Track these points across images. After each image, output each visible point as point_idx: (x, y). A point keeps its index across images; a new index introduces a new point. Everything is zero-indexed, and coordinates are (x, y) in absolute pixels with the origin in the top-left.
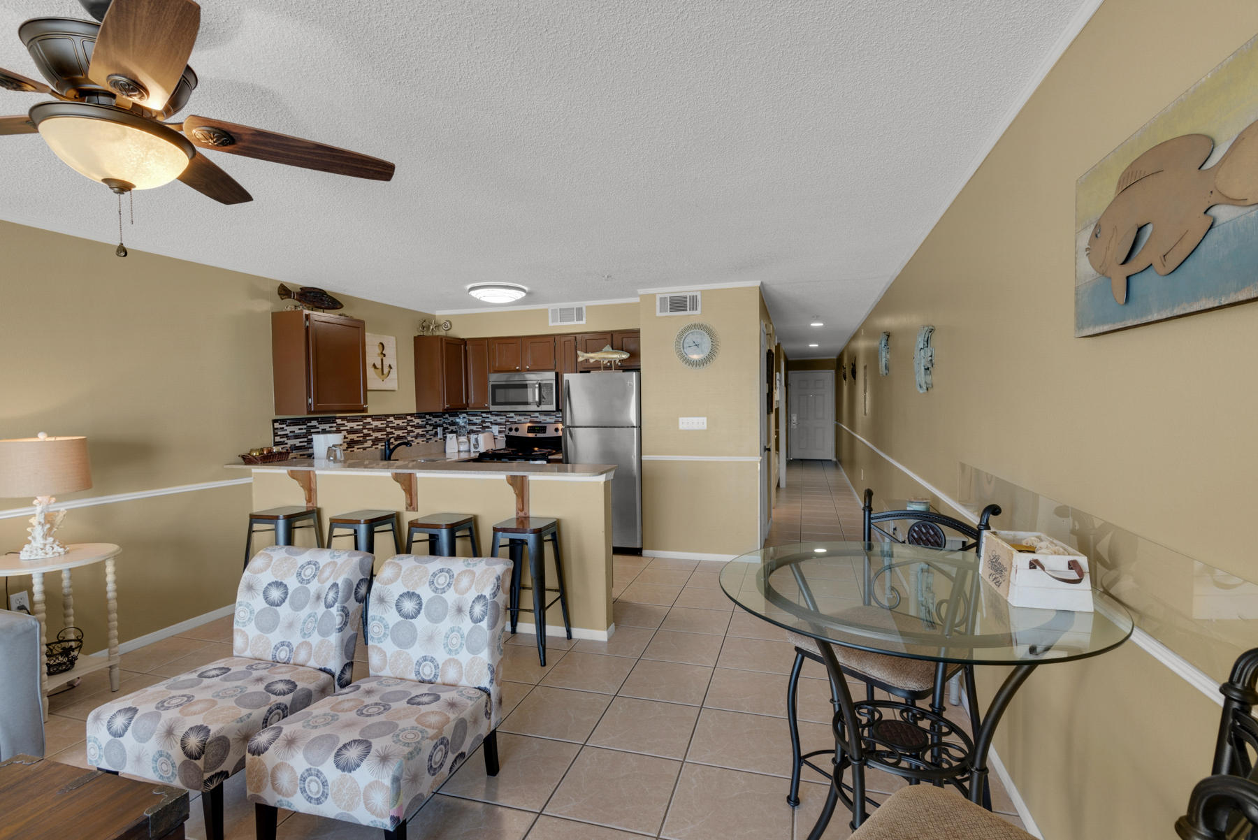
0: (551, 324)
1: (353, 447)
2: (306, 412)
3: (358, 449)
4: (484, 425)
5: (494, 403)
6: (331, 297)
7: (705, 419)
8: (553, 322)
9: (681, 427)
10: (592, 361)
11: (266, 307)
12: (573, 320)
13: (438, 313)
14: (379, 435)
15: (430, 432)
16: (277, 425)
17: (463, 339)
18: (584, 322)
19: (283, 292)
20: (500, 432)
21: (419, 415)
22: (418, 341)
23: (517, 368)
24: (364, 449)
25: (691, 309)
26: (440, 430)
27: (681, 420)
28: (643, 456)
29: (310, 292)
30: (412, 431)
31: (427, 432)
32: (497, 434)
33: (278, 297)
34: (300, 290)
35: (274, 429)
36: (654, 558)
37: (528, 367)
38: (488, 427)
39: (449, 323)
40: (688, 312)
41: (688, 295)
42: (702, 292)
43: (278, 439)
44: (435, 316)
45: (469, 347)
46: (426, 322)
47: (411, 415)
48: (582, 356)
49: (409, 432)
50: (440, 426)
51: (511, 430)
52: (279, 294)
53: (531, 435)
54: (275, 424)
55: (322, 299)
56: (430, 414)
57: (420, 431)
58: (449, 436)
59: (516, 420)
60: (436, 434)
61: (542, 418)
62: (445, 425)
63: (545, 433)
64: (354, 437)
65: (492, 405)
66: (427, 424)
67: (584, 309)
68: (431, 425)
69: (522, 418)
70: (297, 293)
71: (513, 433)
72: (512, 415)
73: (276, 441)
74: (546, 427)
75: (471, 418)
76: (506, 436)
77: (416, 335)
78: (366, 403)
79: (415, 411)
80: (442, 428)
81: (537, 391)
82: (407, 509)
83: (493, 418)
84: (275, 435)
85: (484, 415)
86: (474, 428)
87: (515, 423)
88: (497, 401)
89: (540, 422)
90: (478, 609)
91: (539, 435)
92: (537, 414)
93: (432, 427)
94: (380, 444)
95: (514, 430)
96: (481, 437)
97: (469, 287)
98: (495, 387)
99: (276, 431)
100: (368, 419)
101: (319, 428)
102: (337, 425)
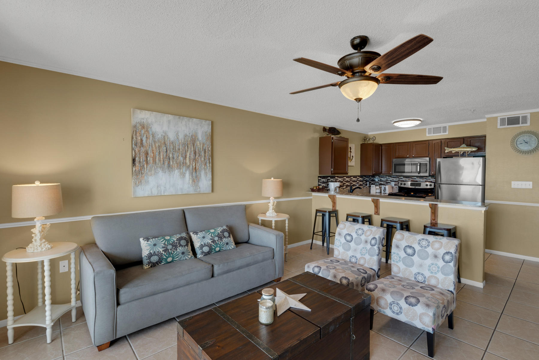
0: (427, 135)
2: (331, 174)
3: (342, 189)
4: (387, 182)
5: (395, 172)
6: (337, 130)
7: (531, 183)
8: (429, 134)
9: (513, 186)
10: (453, 152)
11: (317, 136)
12: (441, 133)
13: (370, 134)
14: (348, 184)
17: (381, 144)
18: (447, 133)
19: (324, 130)
20: (395, 185)
21: (361, 176)
22: (362, 145)
23: (408, 156)
24: (343, 189)
25: (522, 123)
26: (368, 183)
27: (513, 183)
28: (485, 201)
29: (332, 129)
30: (358, 183)
31: (364, 183)
32: (393, 186)
33: (323, 131)
34: (329, 129)
35: (318, 180)
36: (491, 254)
37: (413, 156)
38: (389, 183)
39: (374, 138)
40: (521, 125)
41: (521, 116)
42: (531, 113)
43: (319, 183)
44: (368, 135)
45: (383, 147)
46: (365, 138)
48: (447, 150)
50: (369, 181)
51: (401, 184)
53: (414, 187)
54: (319, 178)
55: (335, 131)
56: (365, 176)
57: (361, 183)
58: (372, 186)
59: (404, 180)
60: (366, 185)
61: (418, 179)
62: (370, 181)
63: (420, 186)
65: (394, 173)
66: (364, 180)
67: (447, 127)
68: (365, 181)
69: (407, 179)
71: (403, 186)
72: (402, 177)
74: (421, 184)
75: (381, 178)
76: (399, 187)
77: (362, 143)
78: (348, 171)
79: (360, 175)
81: (419, 167)
82: (375, 214)
83: (391, 179)
84: (319, 182)
85: (387, 177)
86: (382, 183)
87: (403, 181)
88: (397, 171)
89: (417, 181)
90: (447, 258)
91: (417, 187)
92: (415, 177)
94: (348, 187)
95: (403, 184)
96: (387, 187)
97: (393, 122)
98: (396, 165)
100: (345, 177)
101: (330, 180)
102: (336, 179)
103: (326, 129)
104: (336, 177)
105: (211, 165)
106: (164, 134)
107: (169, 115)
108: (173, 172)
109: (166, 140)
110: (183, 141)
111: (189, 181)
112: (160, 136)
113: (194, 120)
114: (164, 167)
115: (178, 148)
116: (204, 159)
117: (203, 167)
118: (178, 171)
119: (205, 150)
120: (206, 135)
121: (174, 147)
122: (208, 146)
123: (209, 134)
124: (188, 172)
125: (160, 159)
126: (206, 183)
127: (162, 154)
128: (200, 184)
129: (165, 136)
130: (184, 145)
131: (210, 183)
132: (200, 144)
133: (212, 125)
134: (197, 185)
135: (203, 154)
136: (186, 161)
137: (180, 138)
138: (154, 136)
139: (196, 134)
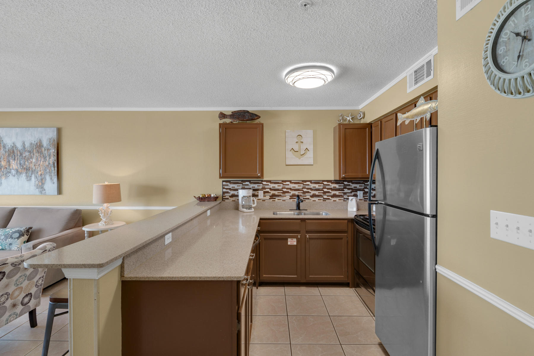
0: (409, 91)
1: (275, 199)
3: (278, 200)
6: (252, 113)
9: (493, 232)
10: (407, 122)
12: (425, 78)
13: (360, 108)
14: (296, 193)
15: (347, 194)
16: (224, 183)
19: (221, 116)
21: (336, 182)
22: (335, 130)
27: (493, 217)
29: (237, 113)
30: (329, 192)
31: (345, 193)
34: (231, 113)
35: (223, 185)
43: (224, 190)
44: (358, 110)
45: (373, 129)
47: (328, 181)
48: (401, 119)
49: (325, 193)
50: (360, 190)
52: (219, 117)
54: (223, 183)
55: (244, 116)
56: (350, 181)
57: (337, 193)
64: (276, 193)
66: (345, 188)
68: (349, 189)
70: (229, 115)
73: (223, 191)
78: (262, 173)
79: (332, 179)
80: (362, 192)
84: (223, 188)
93: (351, 191)
99: (223, 186)
100: (287, 182)
101: (250, 186)
102: (263, 185)
103: (225, 115)
104: (263, 182)
105: (56, 168)
106: (13, 145)
107: (17, 128)
108: (21, 175)
109: (14, 149)
110: (29, 148)
111: (34, 183)
112: (9, 146)
113: (39, 129)
114: (13, 172)
115: (24, 155)
116: (49, 163)
117: (48, 171)
118: (24, 175)
119: (50, 155)
120: (50, 142)
121: (21, 154)
122: (53, 151)
123: (54, 141)
124: (33, 176)
125: (9, 165)
126: (51, 186)
127: (11, 161)
128: (46, 187)
129: (14, 146)
130: (30, 152)
131: (55, 185)
132: (45, 150)
133: (59, 131)
134: (42, 188)
135: (48, 159)
136: (32, 166)
137: (26, 146)
138: (4, 147)
139: (40, 141)
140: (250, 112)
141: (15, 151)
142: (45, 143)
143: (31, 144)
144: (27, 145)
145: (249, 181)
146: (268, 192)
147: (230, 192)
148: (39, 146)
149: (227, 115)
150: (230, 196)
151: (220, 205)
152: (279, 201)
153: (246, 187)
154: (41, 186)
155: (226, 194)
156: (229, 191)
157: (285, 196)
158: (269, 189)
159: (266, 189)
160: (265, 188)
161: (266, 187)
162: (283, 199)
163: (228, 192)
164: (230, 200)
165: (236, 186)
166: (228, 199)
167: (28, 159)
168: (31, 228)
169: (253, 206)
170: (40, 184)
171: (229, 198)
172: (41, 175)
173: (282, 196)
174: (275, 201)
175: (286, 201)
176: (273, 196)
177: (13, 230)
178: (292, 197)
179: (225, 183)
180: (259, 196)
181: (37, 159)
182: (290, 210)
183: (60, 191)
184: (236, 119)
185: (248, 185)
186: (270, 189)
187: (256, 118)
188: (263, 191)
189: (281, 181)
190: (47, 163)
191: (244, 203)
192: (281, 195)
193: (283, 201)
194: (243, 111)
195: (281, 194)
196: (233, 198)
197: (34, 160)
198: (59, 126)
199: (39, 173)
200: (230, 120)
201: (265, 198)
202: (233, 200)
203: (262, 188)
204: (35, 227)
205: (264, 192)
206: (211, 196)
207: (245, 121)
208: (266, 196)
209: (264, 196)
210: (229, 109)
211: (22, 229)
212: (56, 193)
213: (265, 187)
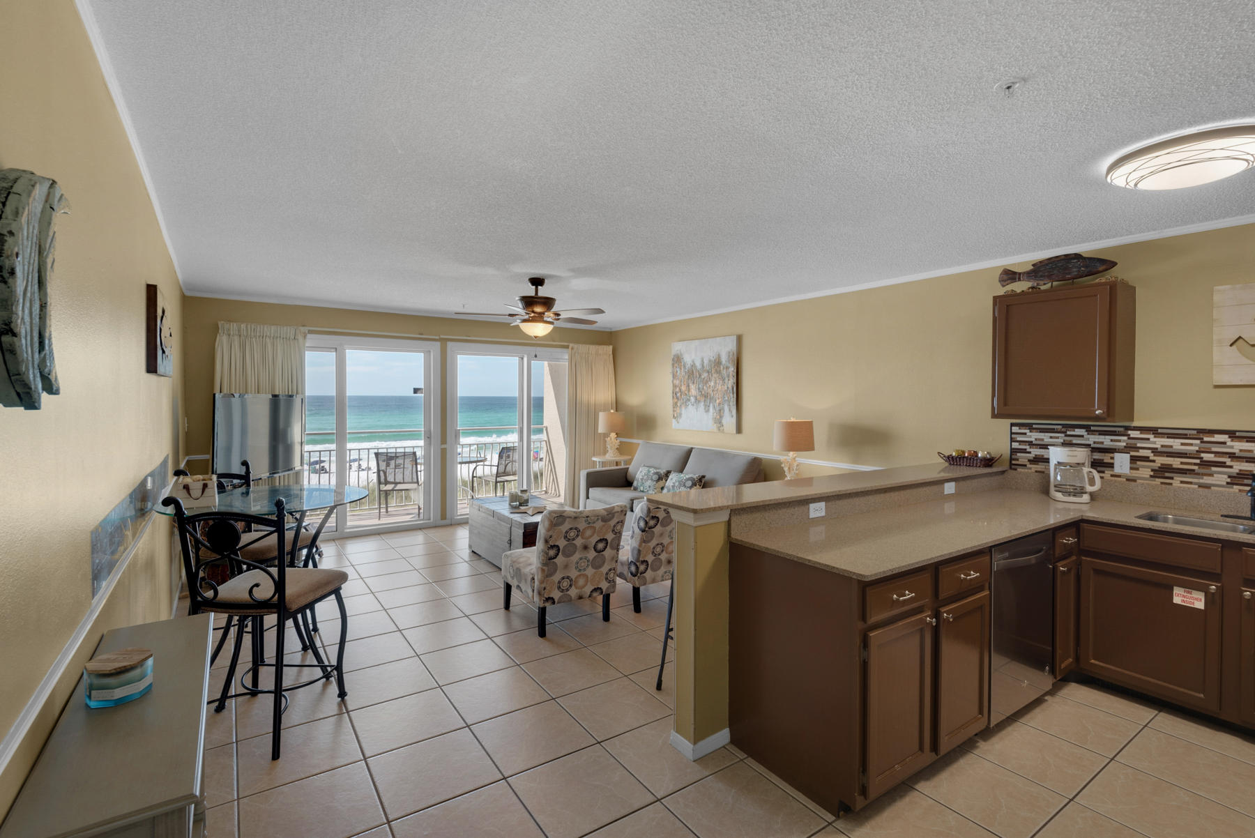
1: (1172, 478)
6: (1090, 259)
14: (1250, 467)
16: (1015, 429)
19: (1005, 277)
29: (1047, 265)
34: (1032, 267)
35: (1012, 433)
43: (1015, 445)
52: (1000, 281)
54: (1013, 428)
64: (1176, 463)
70: (1024, 273)
73: (1013, 447)
84: (1012, 440)
99: (1013, 436)
100: (1216, 436)
101: (1088, 439)
102: (1129, 438)
103: (1014, 273)
104: (1130, 432)
105: (735, 395)
106: (692, 363)
107: (696, 341)
108: (700, 404)
109: (694, 368)
110: (707, 367)
111: (712, 416)
112: (689, 365)
113: (717, 339)
114: (693, 399)
115: (703, 377)
116: (728, 388)
117: (726, 398)
118: (703, 403)
119: (728, 376)
120: (729, 356)
121: (700, 376)
122: (732, 369)
123: (733, 354)
124: (711, 405)
125: (689, 391)
126: (729, 421)
127: (691, 385)
128: (724, 421)
129: (693, 365)
130: (708, 372)
131: (734, 420)
132: (724, 368)
133: (739, 339)
134: (720, 423)
135: (726, 381)
136: (710, 391)
137: (705, 364)
138: (685, 367)
139: (719, 356)
140: (1084, 255)
141: (695, 371)
142: (724, 359)
143: (710, 361)
144: (706, 362)
145: (1087, 428)
146: (1146, 459)
147: (1031, 450)
148: (718, 362)
149: (1020, 274)
150: (1029, 461)
151: (1001, 477)
152: (1184, 488)
153: (1074, 442)
154: (719, 421)
155: (1018, 454)
156: (1027, 447)
157: (1211, 475)
158: (1150, 451)
159: (1140, 450)
160: (1138, 449)
161: (1139, 445)
162: (1201, 481)
163: (1024, 451)
164: (1030, 468)
165: (1046, 438)
166: (1025, 465)
167: (707, 382)
168: (704, 477)
169: (1089, 489)
170: (718, 417)
171: (1028, 463)
172: (719, 404)
173: (1198, 474)
174: (1171, 484)
175: (1212, 488)
176: (1163, 472)
177: (687, 477)
178: (1237, 479)
179: (1018, 428)
180: (1116, 466)
181: (715, 383)
182: (1222, 516)
183: (739, 430)
184: (1042, 280)
185: (1082, 436)
186: (1154, 451)
187: (1101, 269)
188: (1129, 455)
189: (1195, 432)
190: (726, 387)
191: (1059, 478)
192: (1194, 470)
193: (1201, 489)
194: (1063, 257)
195: (1196, 468)
196: (1038, 464)
197: (712, 384)
198: (739, 332)
199: (718, 401)
200: (1029, 284)
201: (1135, 474)
202: (1039, 470)
203: (1125, 447)
204: (709, 476)
205: (1131, 456)
206: (977, 456)
207: (1071, 281)
208: (1140, 469)
209: (1131, 468)
210: (1023, 259)
211: (695, 477)
212: (735, 432)
213: (1136, 444)
